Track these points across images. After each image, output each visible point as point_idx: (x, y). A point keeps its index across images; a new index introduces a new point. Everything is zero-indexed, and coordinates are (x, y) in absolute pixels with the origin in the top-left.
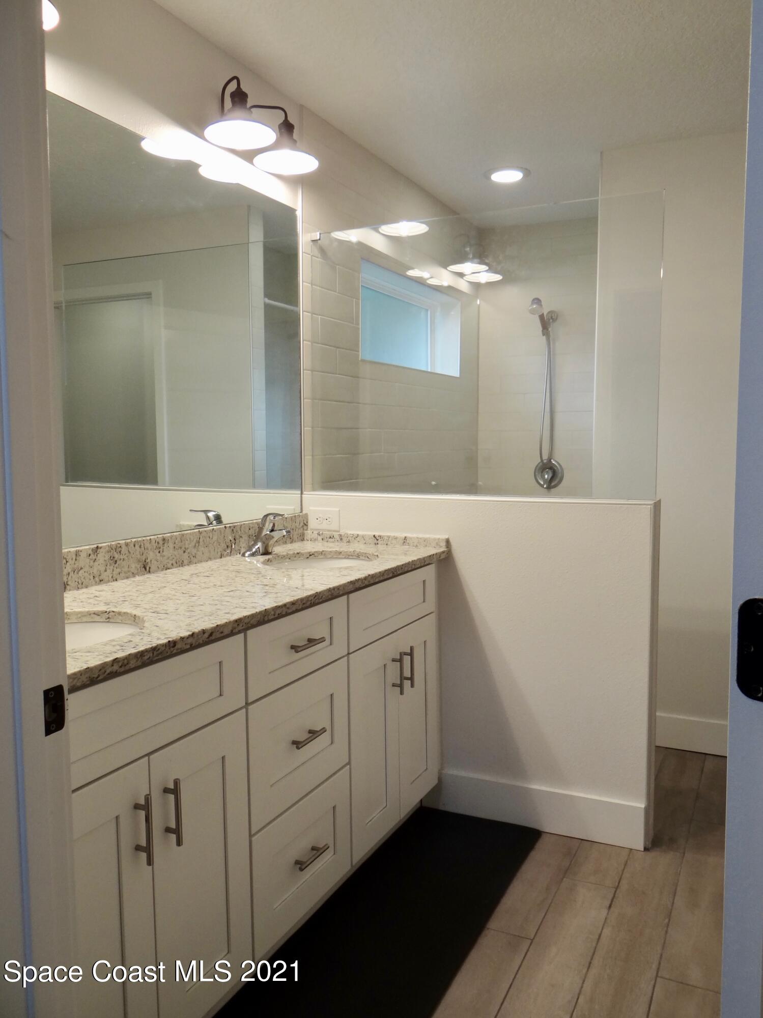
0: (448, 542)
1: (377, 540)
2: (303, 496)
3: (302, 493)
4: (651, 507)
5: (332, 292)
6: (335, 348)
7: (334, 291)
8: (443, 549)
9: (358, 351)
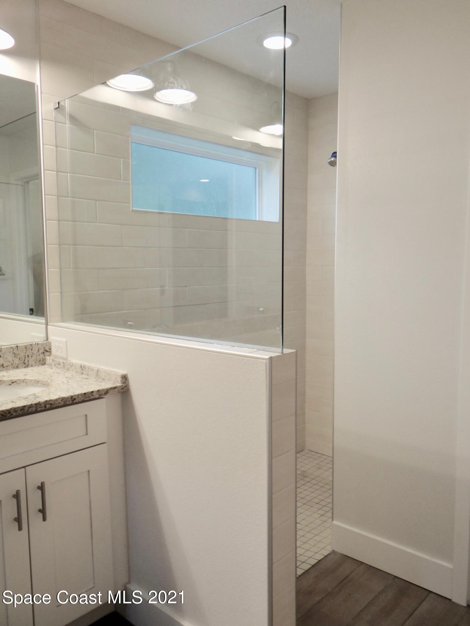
0: (125, 378)
1: (83, 370)
2: (48, 327)
3: (47, 324)
4: (266, 362)
5: (91, 154)
6: (94, 201)
7: (92, 153)
8: (119, 384)
9: (129, 203)
